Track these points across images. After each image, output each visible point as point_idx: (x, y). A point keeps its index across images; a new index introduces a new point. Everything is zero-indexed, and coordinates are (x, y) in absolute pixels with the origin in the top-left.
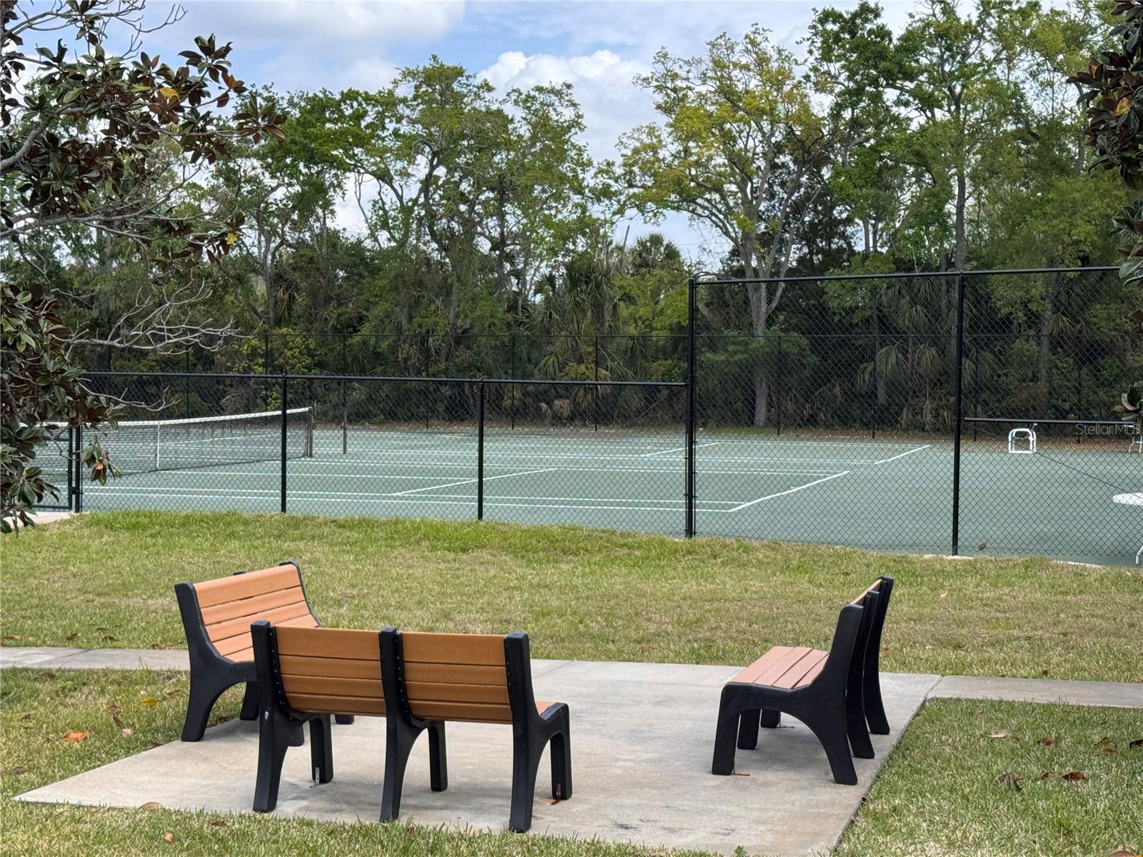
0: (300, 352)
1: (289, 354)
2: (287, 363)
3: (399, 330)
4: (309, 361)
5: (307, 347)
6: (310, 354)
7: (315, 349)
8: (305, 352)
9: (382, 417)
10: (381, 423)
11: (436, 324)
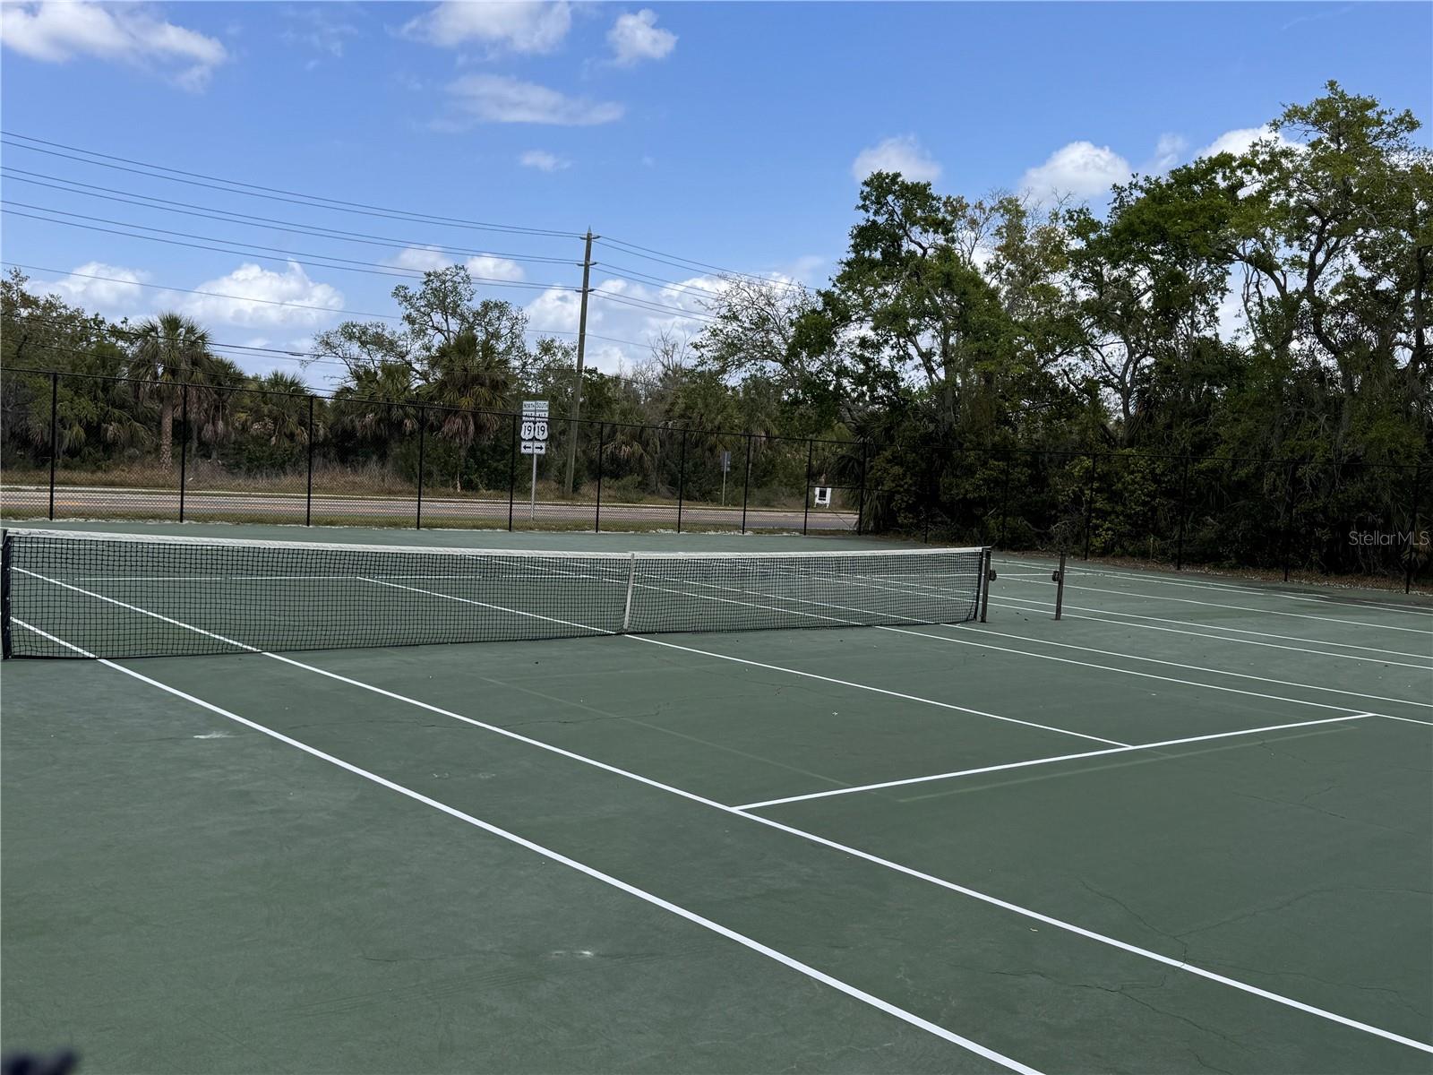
0: (1143, 478)
1: (1128, 478)
2: (1126, 489)
3: (1266, 454)
4: (1153, 487)
5: (1152, 472)
6: (1156, 479)
7: (1163, 474)
8: (1149, 476)
9: (1234, 561)
10: (1233, 568)
11: (1314, 448)
